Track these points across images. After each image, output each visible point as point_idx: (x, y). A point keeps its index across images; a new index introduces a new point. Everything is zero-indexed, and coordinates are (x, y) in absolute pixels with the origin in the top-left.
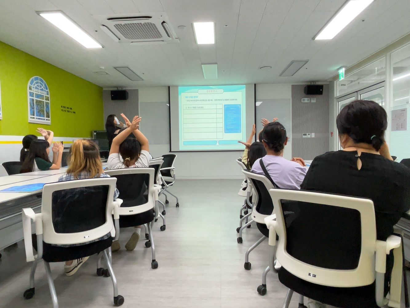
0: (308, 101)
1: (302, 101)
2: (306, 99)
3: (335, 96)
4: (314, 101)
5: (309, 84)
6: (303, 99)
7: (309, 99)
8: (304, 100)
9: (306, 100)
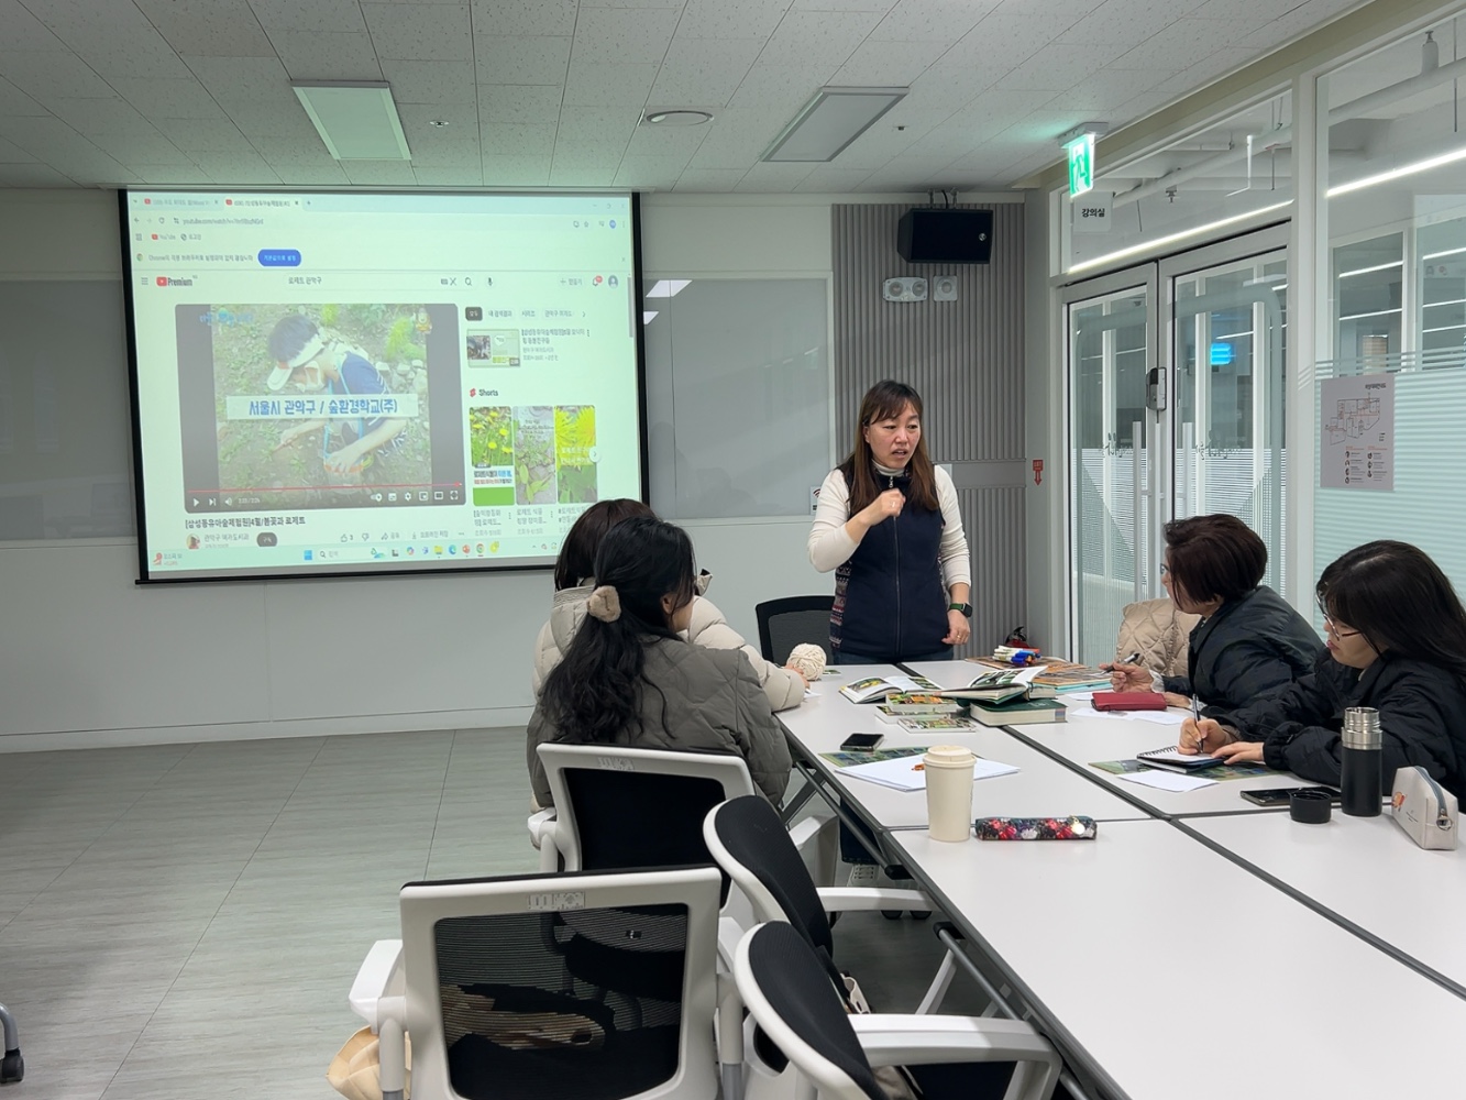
0: (917, 293)
1: (887, 294)
2: (908, 283)
3: (1053, 272)
4: (946, 290)
5: (922, 200)
6: (892, 281)
7: (924, 281)
8: (896, 290)
9: (907, 290)
